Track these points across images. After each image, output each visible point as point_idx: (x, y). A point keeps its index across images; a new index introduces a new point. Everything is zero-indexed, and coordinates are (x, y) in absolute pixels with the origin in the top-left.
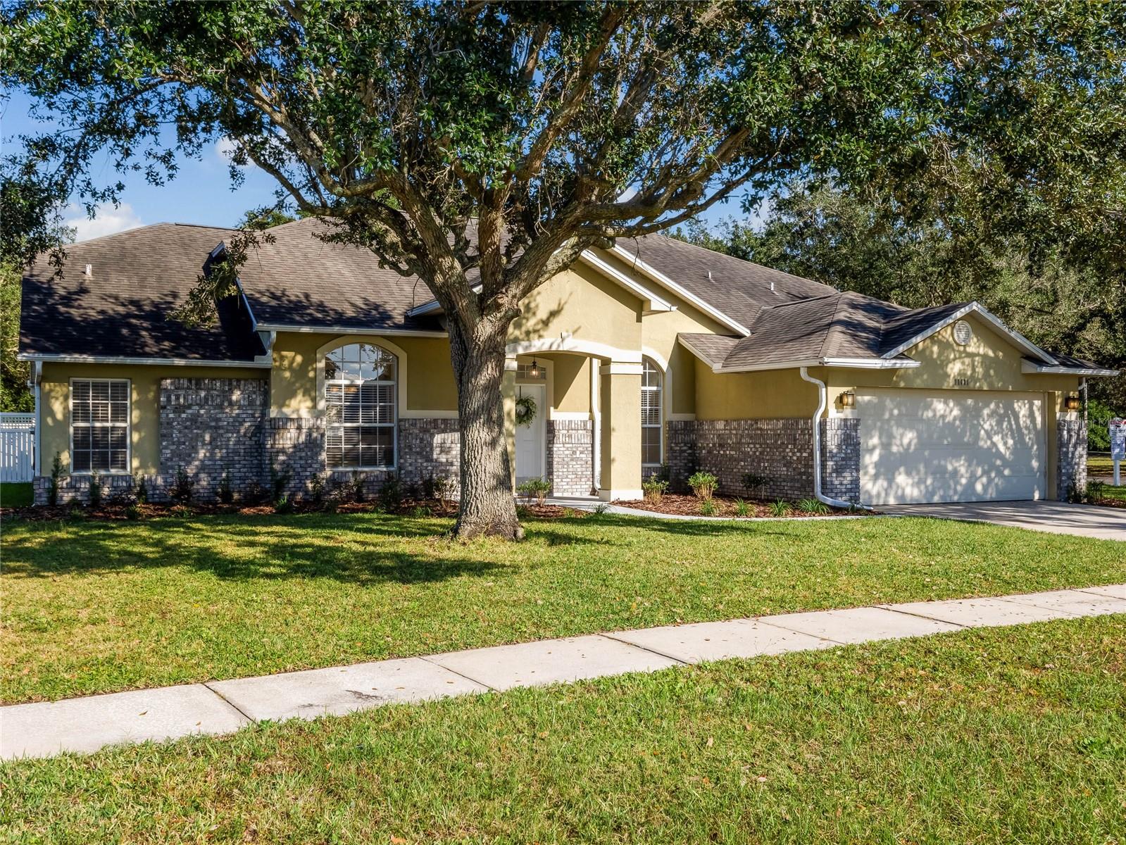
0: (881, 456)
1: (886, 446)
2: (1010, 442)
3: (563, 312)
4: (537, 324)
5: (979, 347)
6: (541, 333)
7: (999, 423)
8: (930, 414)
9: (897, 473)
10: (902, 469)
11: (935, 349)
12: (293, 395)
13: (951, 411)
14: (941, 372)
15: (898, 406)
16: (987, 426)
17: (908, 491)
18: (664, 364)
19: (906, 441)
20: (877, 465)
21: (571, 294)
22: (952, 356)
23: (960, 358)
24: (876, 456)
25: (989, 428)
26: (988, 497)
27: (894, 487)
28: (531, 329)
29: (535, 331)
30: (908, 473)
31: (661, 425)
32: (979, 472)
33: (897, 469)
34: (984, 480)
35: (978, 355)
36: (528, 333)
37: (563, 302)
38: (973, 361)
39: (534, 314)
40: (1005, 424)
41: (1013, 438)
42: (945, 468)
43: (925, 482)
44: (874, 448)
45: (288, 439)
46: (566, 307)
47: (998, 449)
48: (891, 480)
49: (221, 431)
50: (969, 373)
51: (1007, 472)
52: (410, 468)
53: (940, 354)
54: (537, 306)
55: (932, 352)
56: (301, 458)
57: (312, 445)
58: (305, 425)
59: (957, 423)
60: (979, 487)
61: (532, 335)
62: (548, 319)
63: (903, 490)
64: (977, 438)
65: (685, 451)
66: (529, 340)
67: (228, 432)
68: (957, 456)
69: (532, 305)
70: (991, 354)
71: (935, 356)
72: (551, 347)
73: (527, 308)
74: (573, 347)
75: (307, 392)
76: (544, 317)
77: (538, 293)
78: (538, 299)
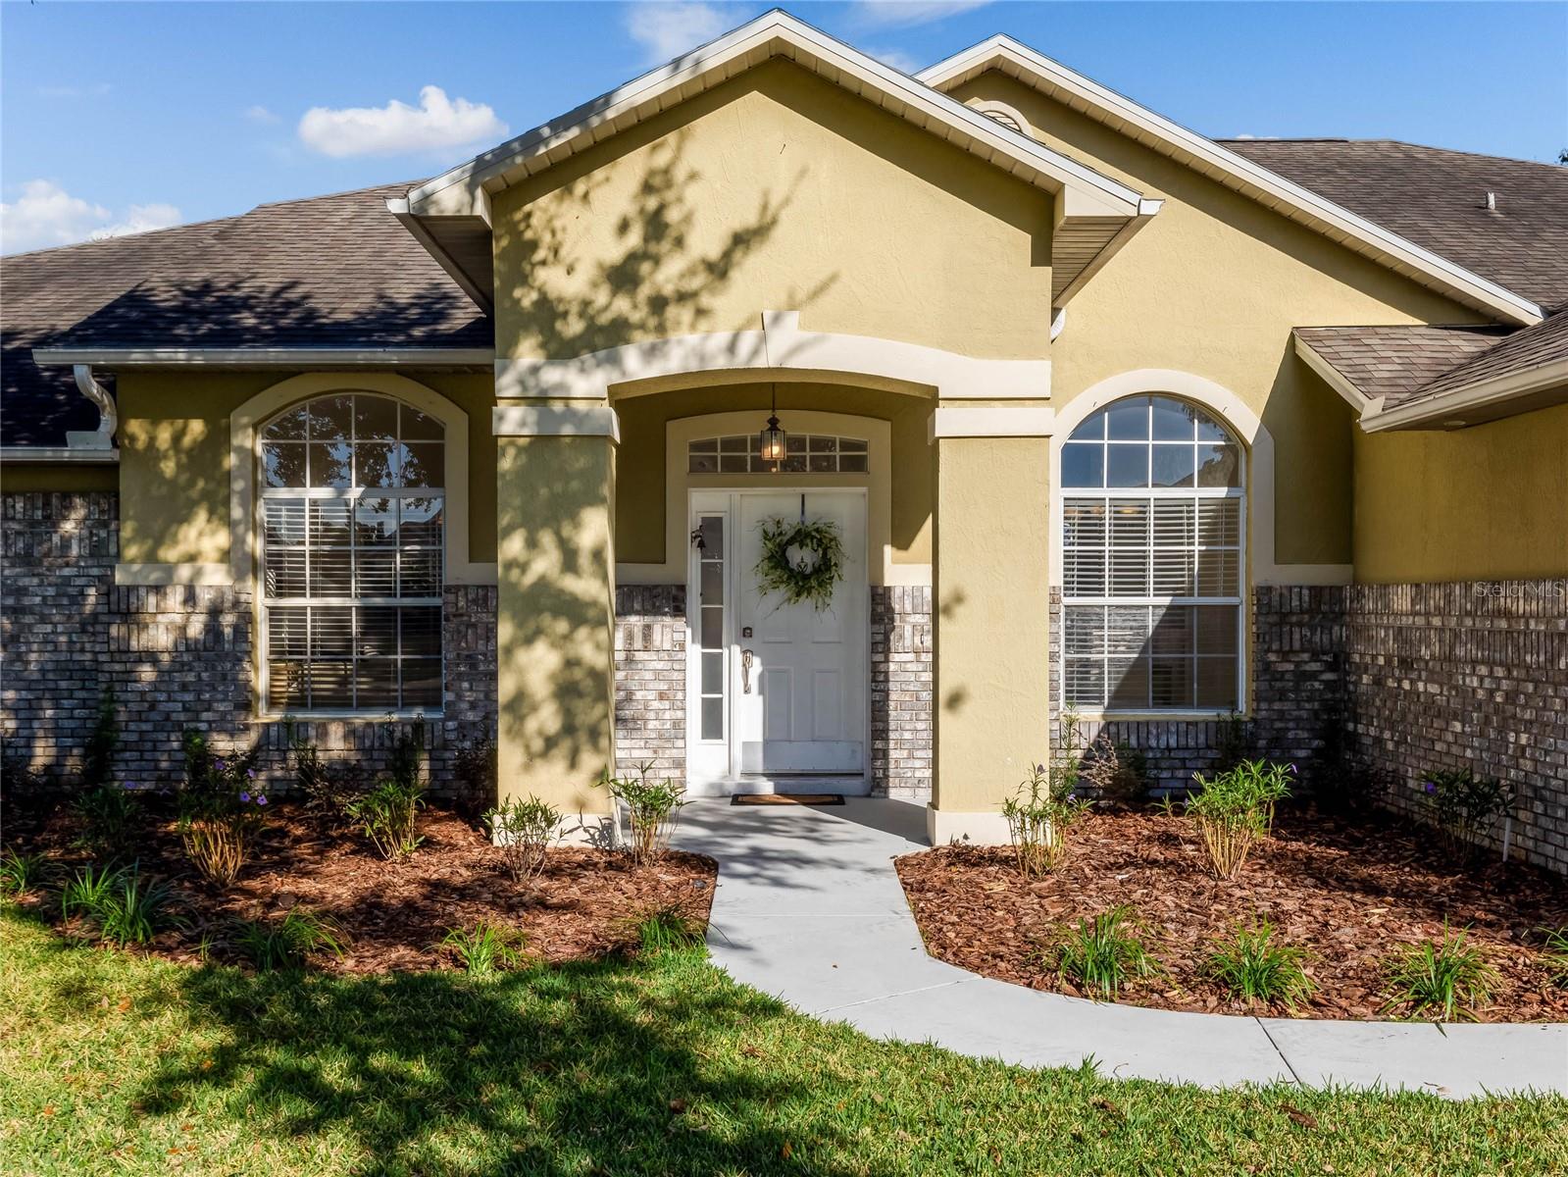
3: (777, 233)
4: (691, 272)
6: (705, 300)
18: (1248, 422)
21: (803, 173)
28: (668, 290)
29: (682, 297)
31: (1243, 601)
36: (658, 304)
37: (775, 201)
39: (679, 242)
45: (164, 629)
46: (785, 217)
49: (28, 619)
52: (471, 716)
54: (688, 219)
56: (184, 687)
57: (219, 647)
58: (205, 597)
61: (672, 311)
62: (727, 255)
65: (1314, 676)
66: (661, 329)
69: (673, 215)
72: (732, 348)
73: (656, 225)
74: (798, 349)
75: (218, 510)
76: (714, 252)
77: (693, 176)
78: (693, 194)
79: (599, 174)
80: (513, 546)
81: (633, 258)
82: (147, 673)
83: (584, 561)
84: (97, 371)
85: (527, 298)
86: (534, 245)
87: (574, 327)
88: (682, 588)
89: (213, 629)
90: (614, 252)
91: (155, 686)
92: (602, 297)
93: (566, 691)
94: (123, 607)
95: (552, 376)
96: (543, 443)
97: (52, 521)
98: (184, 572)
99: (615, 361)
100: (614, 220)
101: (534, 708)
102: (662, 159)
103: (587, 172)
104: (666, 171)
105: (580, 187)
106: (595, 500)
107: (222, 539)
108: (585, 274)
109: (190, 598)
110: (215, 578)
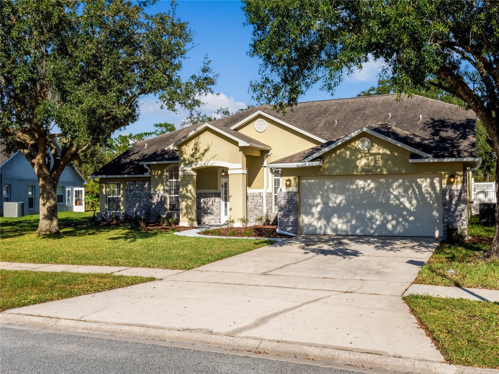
0: (322, 209)
1: (326, 204)
2: (414, 202)
3: (210, 150)
4: (200, 155)
5: (379, 149)
6: (202, 158)
7: (406, 191)
8: (354, 187)
9: (332, 218)
10: (335, 215)
11: (348, 153)
12: (158, 185)
13: (369, 185)
14: (352, 165)
15: (333, 183)
16: (396, 193)
17: (340, 226)
19: (338, 201)
20: (320, 213)
21: (212, 142)
22: (359, 156)
23: (365, 156)
24: (319, 208)
25: (397, 194)
26: (396, 232)
27: (331, 224)
29: (199, 158)
30: (340, 217)
32: (390, 217)
33: (333, 215)
34: (394, 222)
35: (379, 154)
36: (197, 159)
37: (209, 145)
38: (375, 158)
39: (199, 151)
40: (410, 192)
41: (416, 199)
42: (365, 215)
43: (351, 222)
44: (318, 204)
45: (155, 200)
46: (210, 147)
47: (404, 206)
48: (328, 220)
50: (372, 164)
51: (411, 218)
53: (351, 156)
54: (200, 148)
55: (346, 155)
56: (158, 208)
57: (162, 202)
58: (160, 195)
59: (373, 191)
60: (389, 226)
61: (198, 160)
62: (204, 152)
63: (337, 225)
64: (388, 199)
66: (197, 162)
67: (143, 198)
68: (373, 209)
69: (198, 148)
70: (388, 152)
71: (348, 157)
72: (205, 164)
73: (196, 149)
74: (212, 164)
75: (162, 184)
76: (203, 152)
77: (200, 143)
78: (200, 145)
79: (190, 143)
80: (181, 190)
81: (194, 153)
82: (153, 206)
83: (189, 191)
84: (147, 165)
85: (182, 158)
86: (183, 152)
87: (187, 162)
88: (220, 193)
89: (161, 199)
90: (192, 153)
91: (155, 208)
92: (190, 158)
93: (187, 208)
94: (151, 197)
95: (185, 168)
96: (184, 176)
97: (144, 185)
98: (158, 192)
99: (191, 166)
100: (191, 149)
101: (183, 209)
102: (197, 141)
103: (188, 143)
104: (197, 143)
105: (188, 145)
106: (190, 184)
107: (163, 187)
108: (189, 155)
109: (158, 196)
110: (162, 192)
